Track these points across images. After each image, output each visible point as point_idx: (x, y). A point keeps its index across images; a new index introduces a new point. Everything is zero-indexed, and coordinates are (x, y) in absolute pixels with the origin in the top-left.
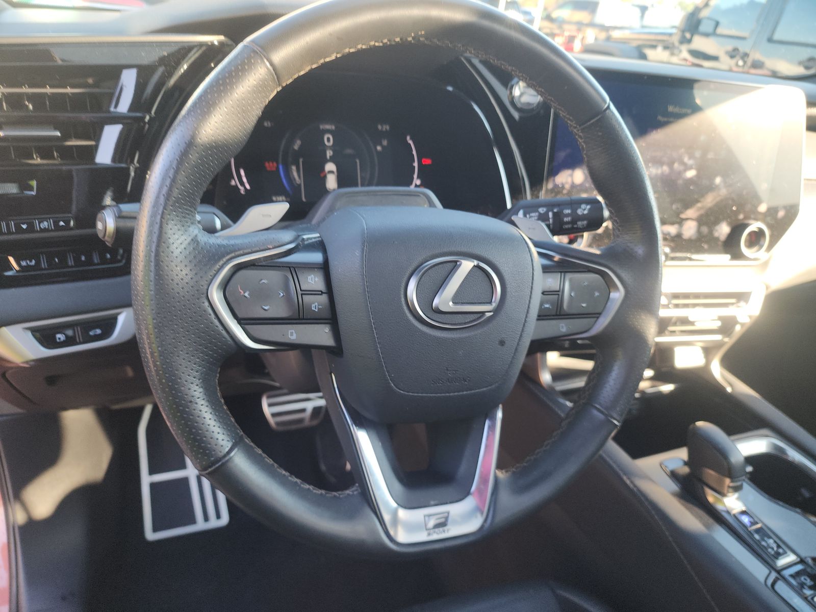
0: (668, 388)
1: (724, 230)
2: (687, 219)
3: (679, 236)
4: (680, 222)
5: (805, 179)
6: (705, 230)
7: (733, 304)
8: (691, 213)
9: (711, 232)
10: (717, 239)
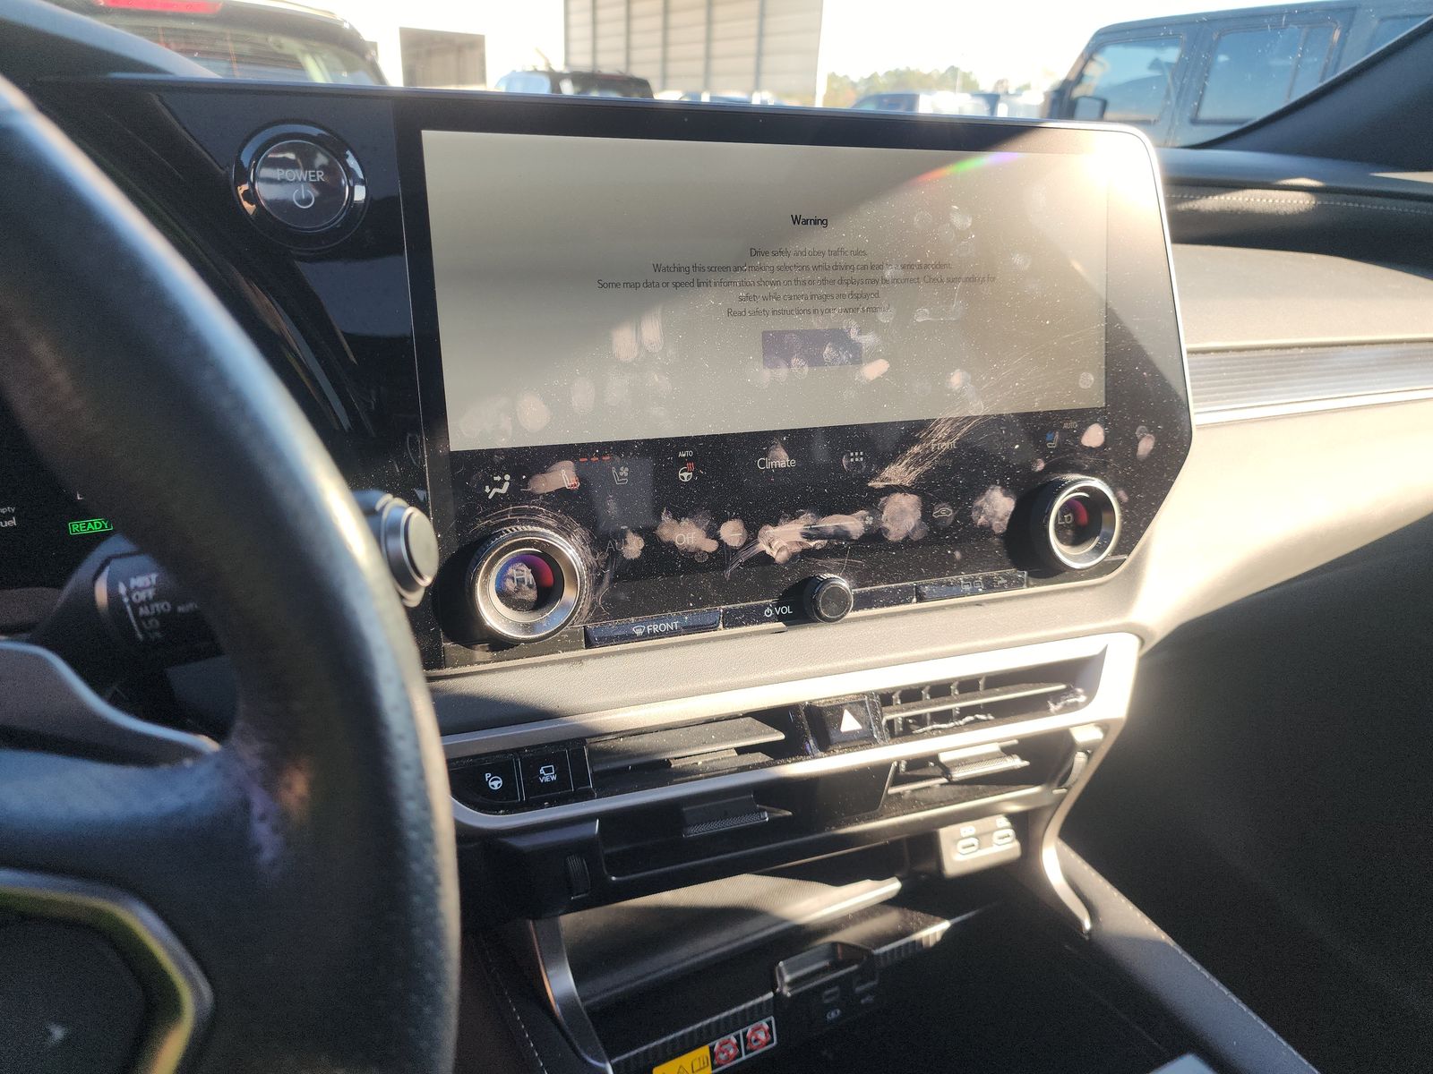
0: (934, 931)
1: (998, 505)
2: (890, 490)
3: (875, 537)
4: (872, 500)
5: (1190, 352)
6: (945, 512)
7: (1056, 696)
8: (897, 473)
9: (964, 515)
10: (986, 531)
